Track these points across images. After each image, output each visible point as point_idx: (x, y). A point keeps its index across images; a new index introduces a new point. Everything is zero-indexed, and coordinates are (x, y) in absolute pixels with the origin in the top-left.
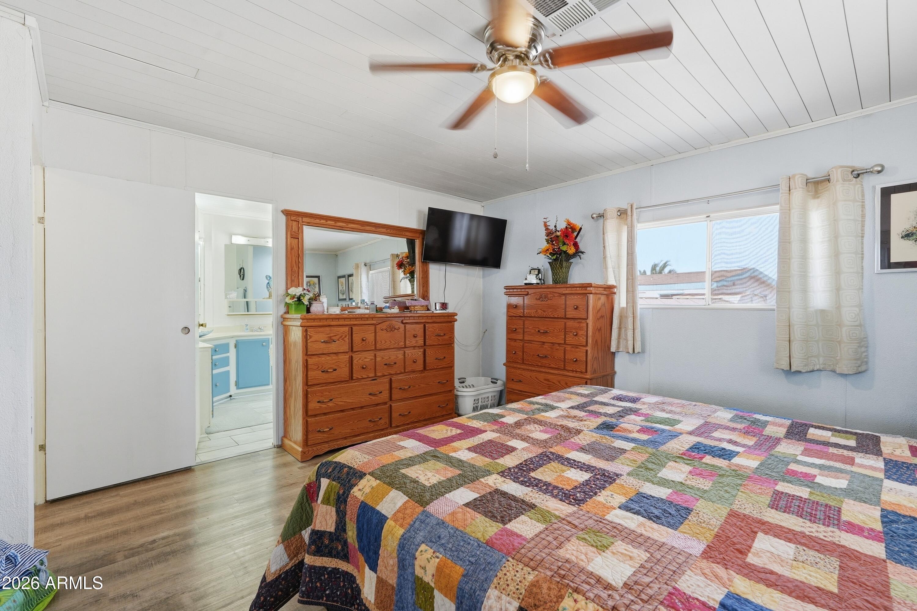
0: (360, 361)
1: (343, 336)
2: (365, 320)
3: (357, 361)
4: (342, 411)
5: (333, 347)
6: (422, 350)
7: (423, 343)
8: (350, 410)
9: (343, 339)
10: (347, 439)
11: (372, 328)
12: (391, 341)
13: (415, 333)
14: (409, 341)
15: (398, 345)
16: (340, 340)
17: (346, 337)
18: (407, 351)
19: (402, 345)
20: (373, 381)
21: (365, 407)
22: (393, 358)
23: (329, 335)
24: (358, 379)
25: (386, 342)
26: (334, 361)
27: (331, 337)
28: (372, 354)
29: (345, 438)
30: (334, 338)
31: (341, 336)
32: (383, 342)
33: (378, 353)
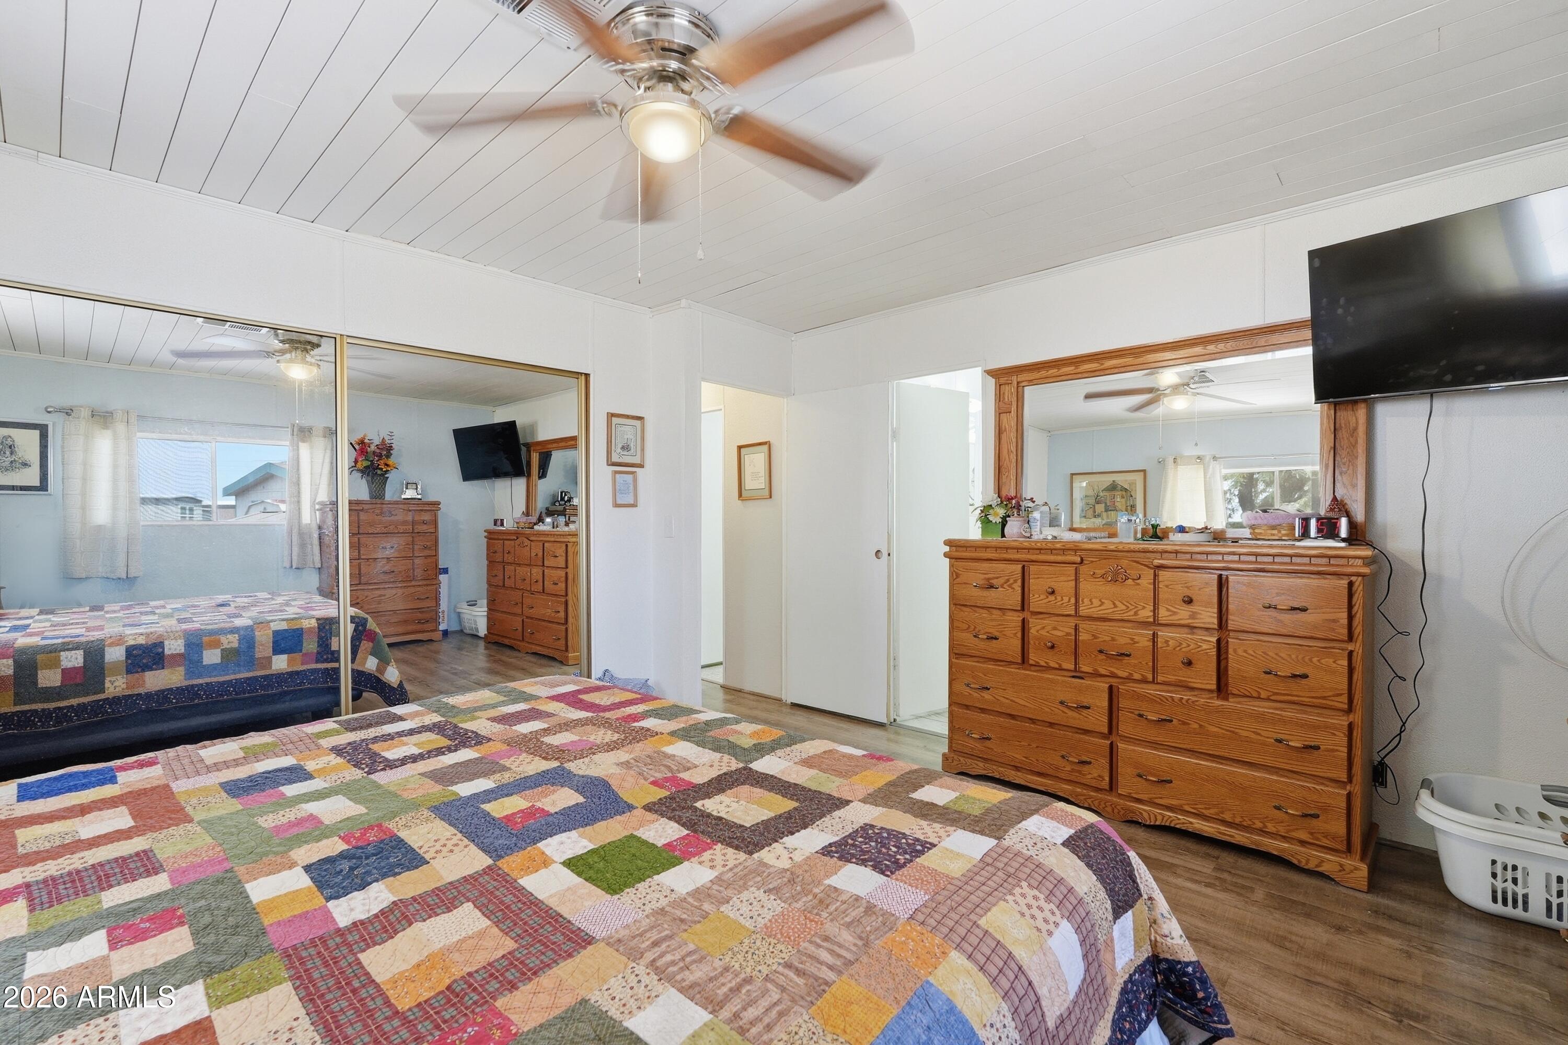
0: (1043, 633)
1: (1011, 581)
2: (1057, 554)
3: (1038, 631)
4: (1012, 717)
5: (992, 597)
6: (1214, 639)
7: (1215, 621)
8: (1027, 720)
9: (1010, 586)
10: (1019, 771)
11: (1071, 570)
12: (1117, 603)
13: (1189, 593)
14: (1168, 610)
15: (1136, 614)
16: (1005, 586)
17: (1015, 581)
18: (1163, 634)
19: (1148, 617)
20: (1073, 680)
21: (1057, 727)
22: (1122, 641)
23: (987, 576)
24: (1037, 665)
25: (1102, 603)
26: (994, 623)
27: (988, 579)
28: (1072, 622)
29: (1017, 768)
30: (994, 582)
31: (1008, 580)
32: (1096, 602)
33: (1083, 626)
